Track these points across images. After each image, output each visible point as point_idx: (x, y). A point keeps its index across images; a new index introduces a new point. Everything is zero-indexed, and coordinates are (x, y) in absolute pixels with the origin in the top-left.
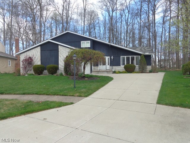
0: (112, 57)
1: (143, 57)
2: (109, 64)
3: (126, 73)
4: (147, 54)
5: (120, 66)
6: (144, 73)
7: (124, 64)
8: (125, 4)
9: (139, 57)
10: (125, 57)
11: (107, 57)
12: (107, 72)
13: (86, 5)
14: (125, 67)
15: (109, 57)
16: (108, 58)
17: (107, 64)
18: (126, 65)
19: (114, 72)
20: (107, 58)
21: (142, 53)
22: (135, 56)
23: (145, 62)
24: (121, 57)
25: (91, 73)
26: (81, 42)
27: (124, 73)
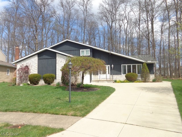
0: (113, 66)
1: (146, 65)
2: (110, 73)
3: (127, 82)
4: (149, 62)
5: (121, 74)
6: (147, 82)
7: (125, 73)
8: (124, 15)
9: (141, 65)
10: (126, 65)
12: (107, 81)
13: (86, 16)
14: (126, 76)
16: (109, 67)
17: (107, 73)
18: (127, 74)
19: (115, 81)
20: (107, 66)
21: (144, 61)
22: (137, 65)
23: (148, 71)
24: (122, 65)
25: (90, 82)
26: (81, 50)
27: (125, 82)
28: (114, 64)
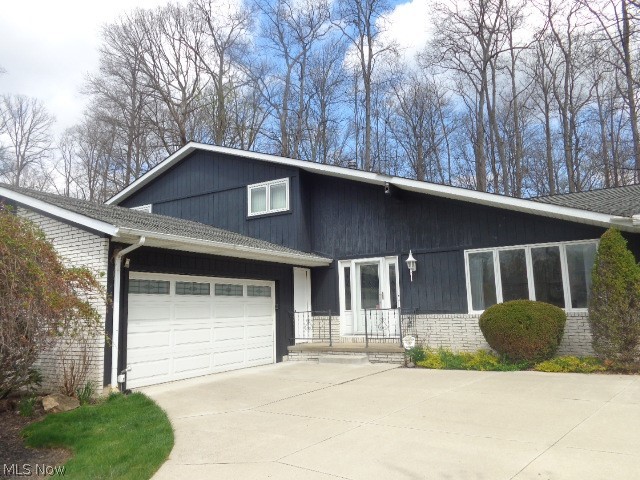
0: (411, 258)
2: (399, 305)
5: (464, 310)
10: (496, 252)
11: (380, 259)
13: (371, 56)
14: (485, 325)
15: (395, 260)
16: (392, 267)
17: (384, 302)
19: (417, 358)
20: (385, 265)
21: (605, 219)
22: (562, 247)
24: (466, 253)
25: (279, 359)
26: (250, 188)
27: (473, 368)
28: (424, 249)
